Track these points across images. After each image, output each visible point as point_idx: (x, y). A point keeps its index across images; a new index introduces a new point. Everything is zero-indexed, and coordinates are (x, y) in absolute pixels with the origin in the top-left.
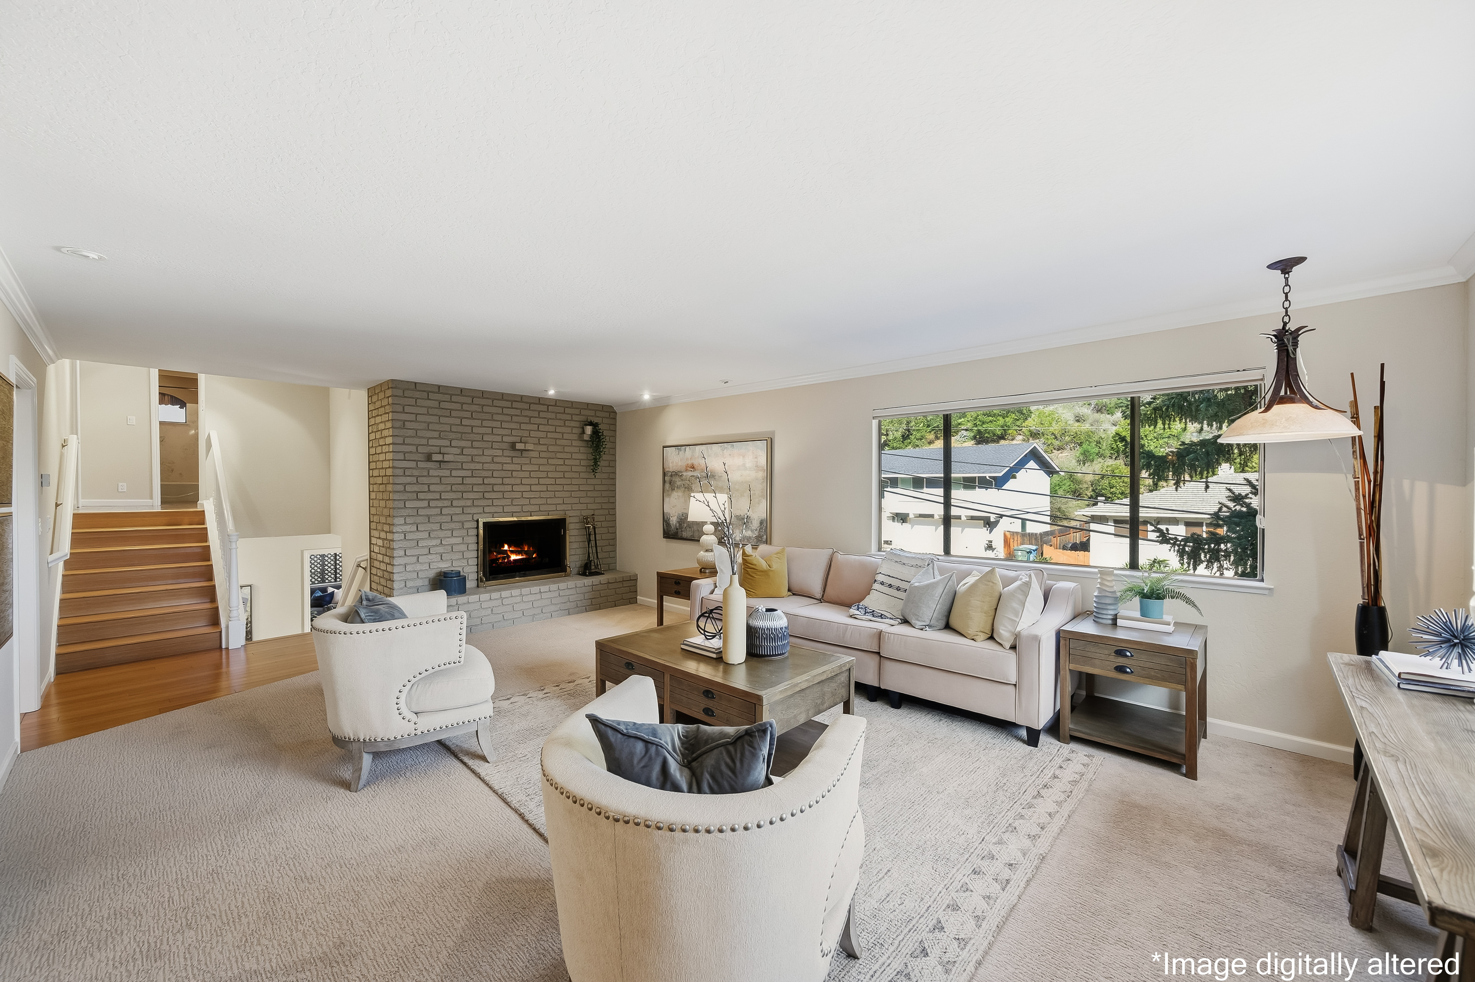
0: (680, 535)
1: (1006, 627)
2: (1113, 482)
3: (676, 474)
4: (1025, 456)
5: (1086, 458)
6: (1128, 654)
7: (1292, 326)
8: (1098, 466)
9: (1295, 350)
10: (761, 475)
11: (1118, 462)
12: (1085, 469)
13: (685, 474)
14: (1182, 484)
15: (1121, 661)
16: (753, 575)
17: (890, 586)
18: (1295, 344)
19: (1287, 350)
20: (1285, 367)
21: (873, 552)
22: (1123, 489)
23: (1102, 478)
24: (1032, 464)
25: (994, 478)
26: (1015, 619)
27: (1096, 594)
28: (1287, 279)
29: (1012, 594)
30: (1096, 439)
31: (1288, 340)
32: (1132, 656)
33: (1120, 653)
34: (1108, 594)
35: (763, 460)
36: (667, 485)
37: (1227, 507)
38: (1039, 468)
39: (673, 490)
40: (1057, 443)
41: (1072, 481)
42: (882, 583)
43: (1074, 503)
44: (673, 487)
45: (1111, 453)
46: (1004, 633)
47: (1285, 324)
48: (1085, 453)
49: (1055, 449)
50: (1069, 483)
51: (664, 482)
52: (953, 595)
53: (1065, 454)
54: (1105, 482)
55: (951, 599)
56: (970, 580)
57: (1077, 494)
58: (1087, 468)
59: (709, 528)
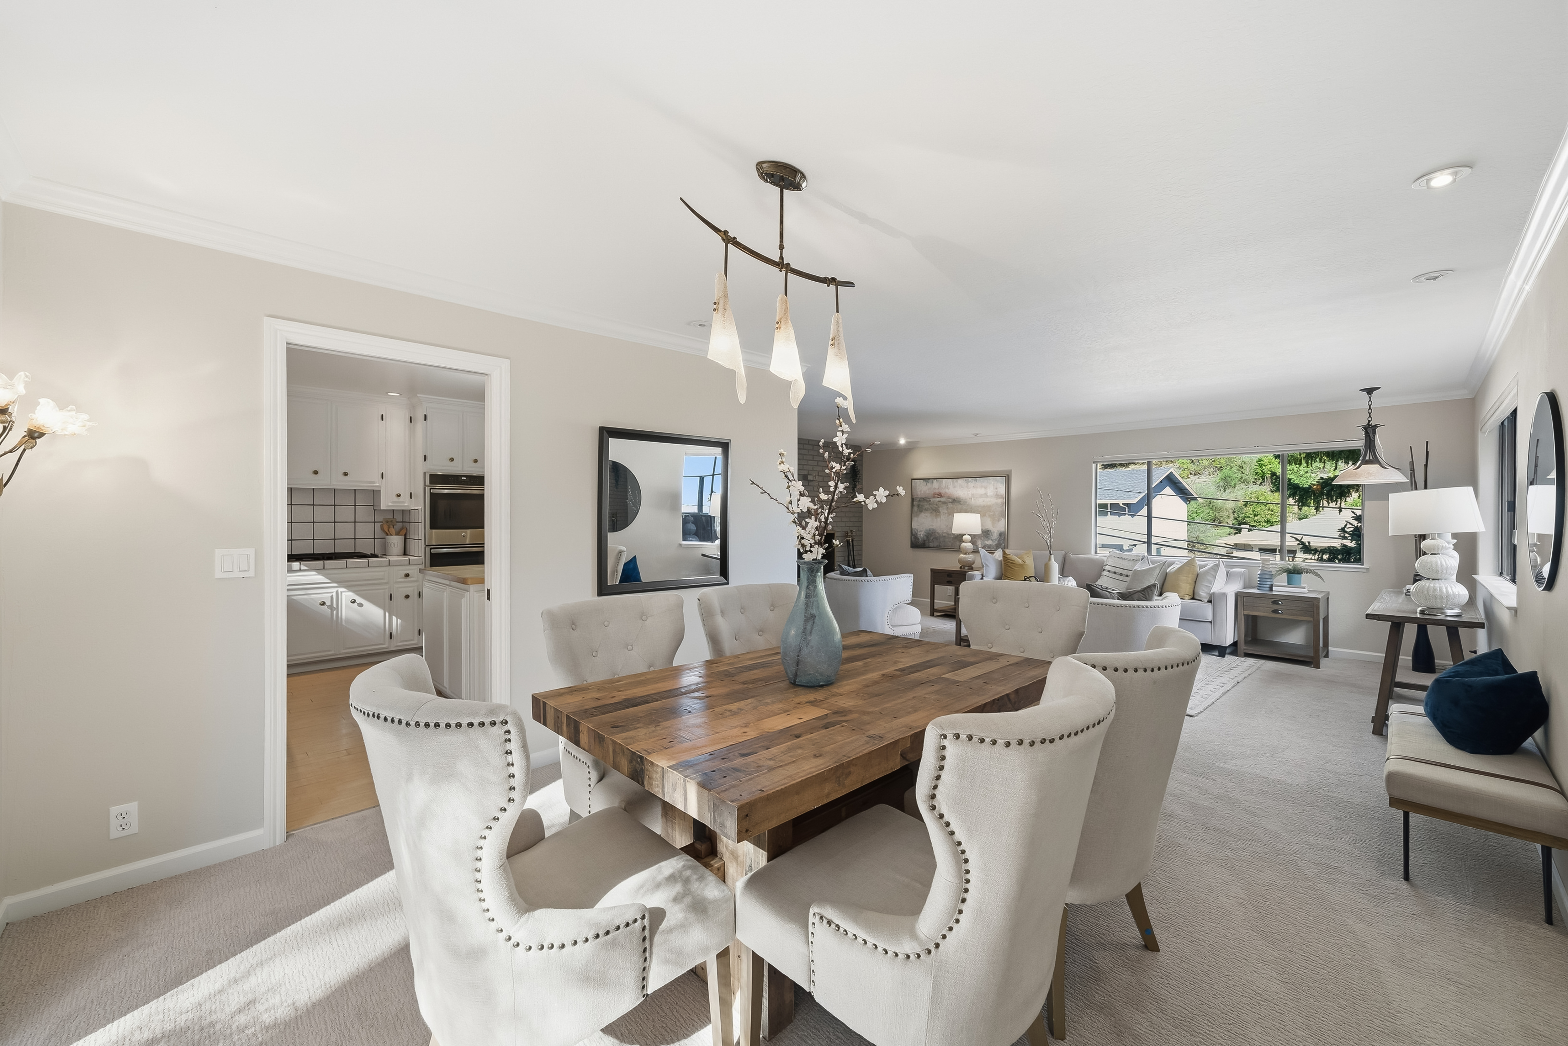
0: (927, 544)
1: (1203, 590)
2: (1258, 509)
3: (924, 500)
4: (1161, 482)
5: (1227, 484)
6: (1280, 603)
7: (1373, 423)
8: (1241, 493)
9: (1374, 436)
10: (1001, 501)
11: (1263, 487)
12: (1225, 496)
13: (932, 500)
14: (1321, 509)
15: (1275, 607)
16: (1013, 567)
17: (1115, 573)
18: (1374, 433)
19: (1370, 436)
20: (1369, 445)
21: (1092, 554)
22: (1268, 516)
23: (1245, 505)
24: (1168, 490)
25: (1128, 505)
26: (1210, 586)
27: (1259, 573)
28: (1370, 398)
29: (1207, 572)
30: (1239, 463)
31: (1370, 430)
32: (1282, 603)
33: (1275, 602)
34: (1267, 573)
35: (1002, 490)
36: (915, 509)
37: (1350, 523)
38: (1176, 495)
39: (921, 511)
40: (1193, 467)
41: (1211, 509)
42: (1109, 571)
43: (1214, 531)
44: (921, 509)
45: (1256, 479)
46: (1203, 593)
47: (1369, 421)
48: (1225, 479)
49: (1191, 474)
50: (1208, 511)
51: (912, 505)
52: (1165, 575)
53: (1203, 479)
54: (1249, 510)
55: (1164, 578)
56: (1177, 566)
57: (1216, 522)
58: (1229, 494)
59: (967, 537)
